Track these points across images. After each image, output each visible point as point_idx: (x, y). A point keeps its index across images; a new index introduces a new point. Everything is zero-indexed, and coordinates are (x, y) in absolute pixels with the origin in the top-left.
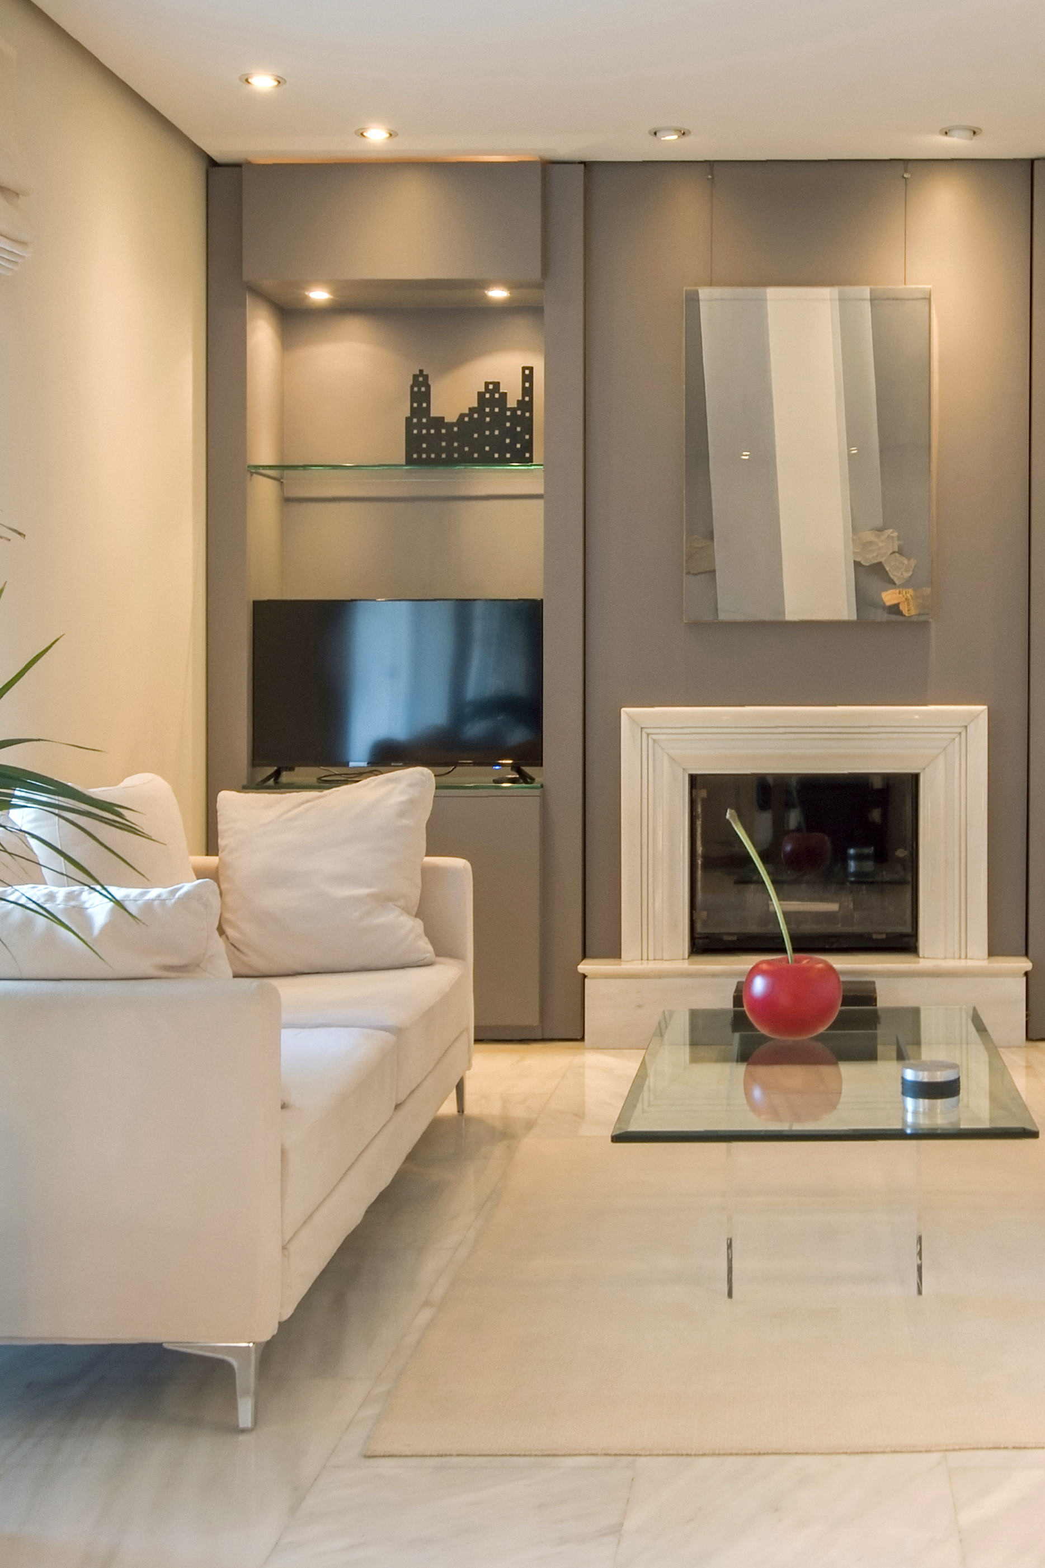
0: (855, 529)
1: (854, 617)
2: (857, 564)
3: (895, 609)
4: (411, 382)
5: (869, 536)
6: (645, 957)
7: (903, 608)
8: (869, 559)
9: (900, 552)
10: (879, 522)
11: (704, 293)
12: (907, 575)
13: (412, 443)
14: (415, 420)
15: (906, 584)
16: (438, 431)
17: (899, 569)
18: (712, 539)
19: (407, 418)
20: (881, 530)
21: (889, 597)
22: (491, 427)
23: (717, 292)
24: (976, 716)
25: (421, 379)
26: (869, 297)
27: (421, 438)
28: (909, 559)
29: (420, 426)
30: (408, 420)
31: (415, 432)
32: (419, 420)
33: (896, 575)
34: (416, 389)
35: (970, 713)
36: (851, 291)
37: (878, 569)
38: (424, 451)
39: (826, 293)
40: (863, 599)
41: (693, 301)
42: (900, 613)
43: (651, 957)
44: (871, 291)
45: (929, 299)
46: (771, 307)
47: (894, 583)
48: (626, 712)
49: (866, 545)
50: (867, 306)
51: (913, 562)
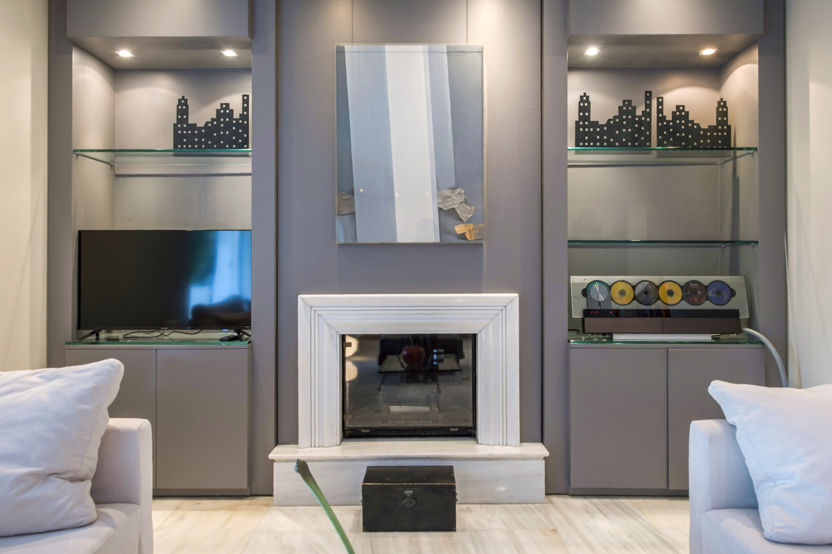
0: (438, 189)
1: (438, 241)
2: (440, 209)
3: (463, 236)
4: (177, 103)
5: (447, 193)
6: (313, 445)
7: (468, 236)
8: (447, 206)
9: (466, 202)
10: (453, 184)
11: (348, 48)
12: (470, 216)
13: (178, 139)
14: (179, 126)
15: (469, 221)
16: (193, 132)
17: (465, 212)
18: (353, 194)
19: (174, 124)
20: (454, 189)
21: (459, 229)
22: (223, 129)
23: (356, 47)
24: (513, 300)
25: (183, 101)
26: (446, 51)
27: (183, 136)
28: (470, 206)
29: (182, 129)
30: (175, 126)
31: (180, 132)
32: (182, 126)
33: (463, 216)
34: (180, 107)
35: (508, 298)
36: (436, 47)
37: (452, 212)
38: (185, 143)
39: (420, 48)
40: (443, 230)
41: (341, 52)
42: (466, 239)
43: (317, 445)
44: (448, 47)
45: (482, 52)
46: (387, 56)
47: (462, 221)
48: (301, 298)
49: (446, 198)
50: (445, 56)
51: (473, 208)
